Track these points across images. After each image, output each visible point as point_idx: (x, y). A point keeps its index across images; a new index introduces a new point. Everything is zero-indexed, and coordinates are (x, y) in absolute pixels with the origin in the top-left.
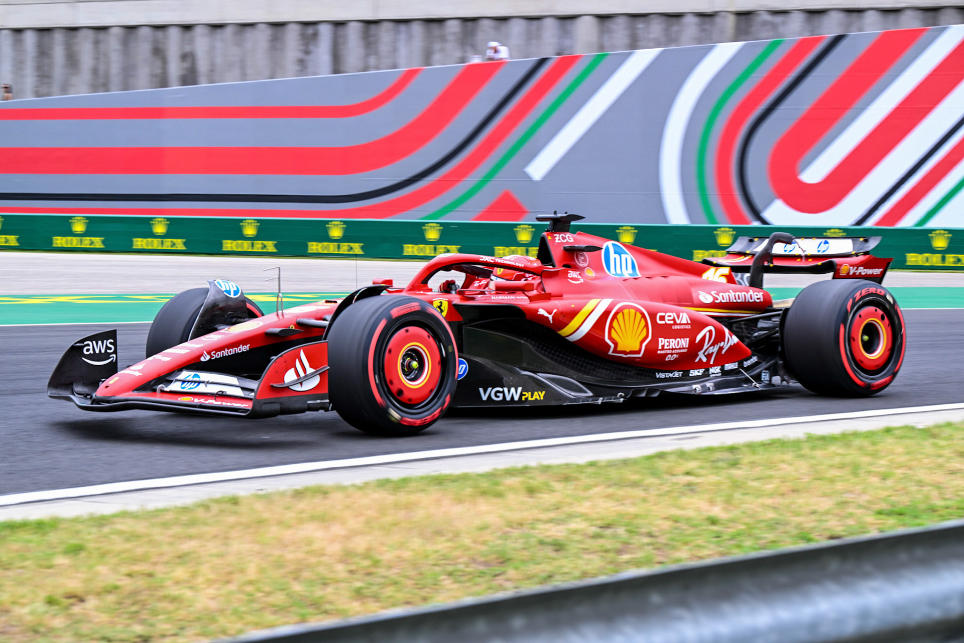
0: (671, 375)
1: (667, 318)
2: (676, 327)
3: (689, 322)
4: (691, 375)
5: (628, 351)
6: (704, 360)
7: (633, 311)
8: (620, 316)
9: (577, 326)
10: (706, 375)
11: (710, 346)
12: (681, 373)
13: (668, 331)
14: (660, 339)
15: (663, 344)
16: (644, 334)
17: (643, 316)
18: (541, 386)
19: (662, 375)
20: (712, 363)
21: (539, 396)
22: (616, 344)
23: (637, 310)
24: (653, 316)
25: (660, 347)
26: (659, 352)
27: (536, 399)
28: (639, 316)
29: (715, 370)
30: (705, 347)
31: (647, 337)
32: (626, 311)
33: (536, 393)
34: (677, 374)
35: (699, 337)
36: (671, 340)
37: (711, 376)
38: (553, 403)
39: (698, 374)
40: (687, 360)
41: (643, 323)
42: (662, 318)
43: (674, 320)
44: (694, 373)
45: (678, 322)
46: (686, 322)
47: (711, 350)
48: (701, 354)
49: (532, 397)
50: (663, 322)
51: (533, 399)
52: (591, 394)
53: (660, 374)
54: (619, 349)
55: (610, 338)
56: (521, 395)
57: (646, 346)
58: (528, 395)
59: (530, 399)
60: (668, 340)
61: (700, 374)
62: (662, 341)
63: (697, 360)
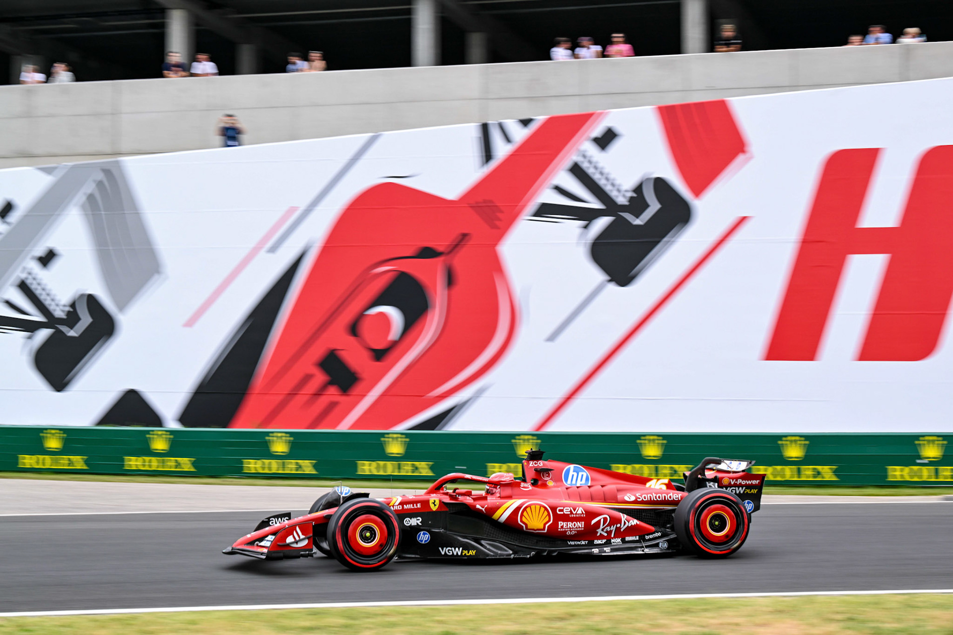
0: (579, 543)
1: (565, 511)
2: (572, 516)
3: (584, 513)
4: (595, 543)
5: (535, 529)
6: (606, 534)
7: (538, 507)
8: (528, 510)
9: (500, 514)
10: (608, 543)
11: (607, 526)
12: (587, 542)
13: (566, 518)
14: (560, 523)
15: (562, 525)
16: (547, 519)
17: (546, 509)
18: (474, 548)
19: (573, 543)
20: (612, 536)
21: (472, 553)
22: (526, 525)
23: (541, 506)
24: (554, 509)
25: (560, 527)
26: (559, 530)
27: (471, 555)
28: (543, 509)
29: (617, 541)
30: (601, 527)
31: (549, 520)
32: (533, 507)
33: (470, 551)
34: (583, 543)
35: (593, 522)
36: (569, 523)
37: (613, 544)
38: (481, 557)
39: (601, 543)
40: (589, 533)
41: (546, 513)
42: (560, 510)
43: (571, 511)
44: (596, 542)
45: (574, 513)
46: (581, 513)
47: (608, 529)
48: (599, 531)
49: (468, 553)
50: (562, 513)
51: (469, 554)
52: (511, 552)
53: (571, 542)
54: (529, 528)
55: (521, 521)
56: (462, 552)
57: (548, 527)
58: (465, 552)
59: (467, 554)
60: (566, 523)
61: (603, 543)
62: (561, 524)
63: (598, 534)
